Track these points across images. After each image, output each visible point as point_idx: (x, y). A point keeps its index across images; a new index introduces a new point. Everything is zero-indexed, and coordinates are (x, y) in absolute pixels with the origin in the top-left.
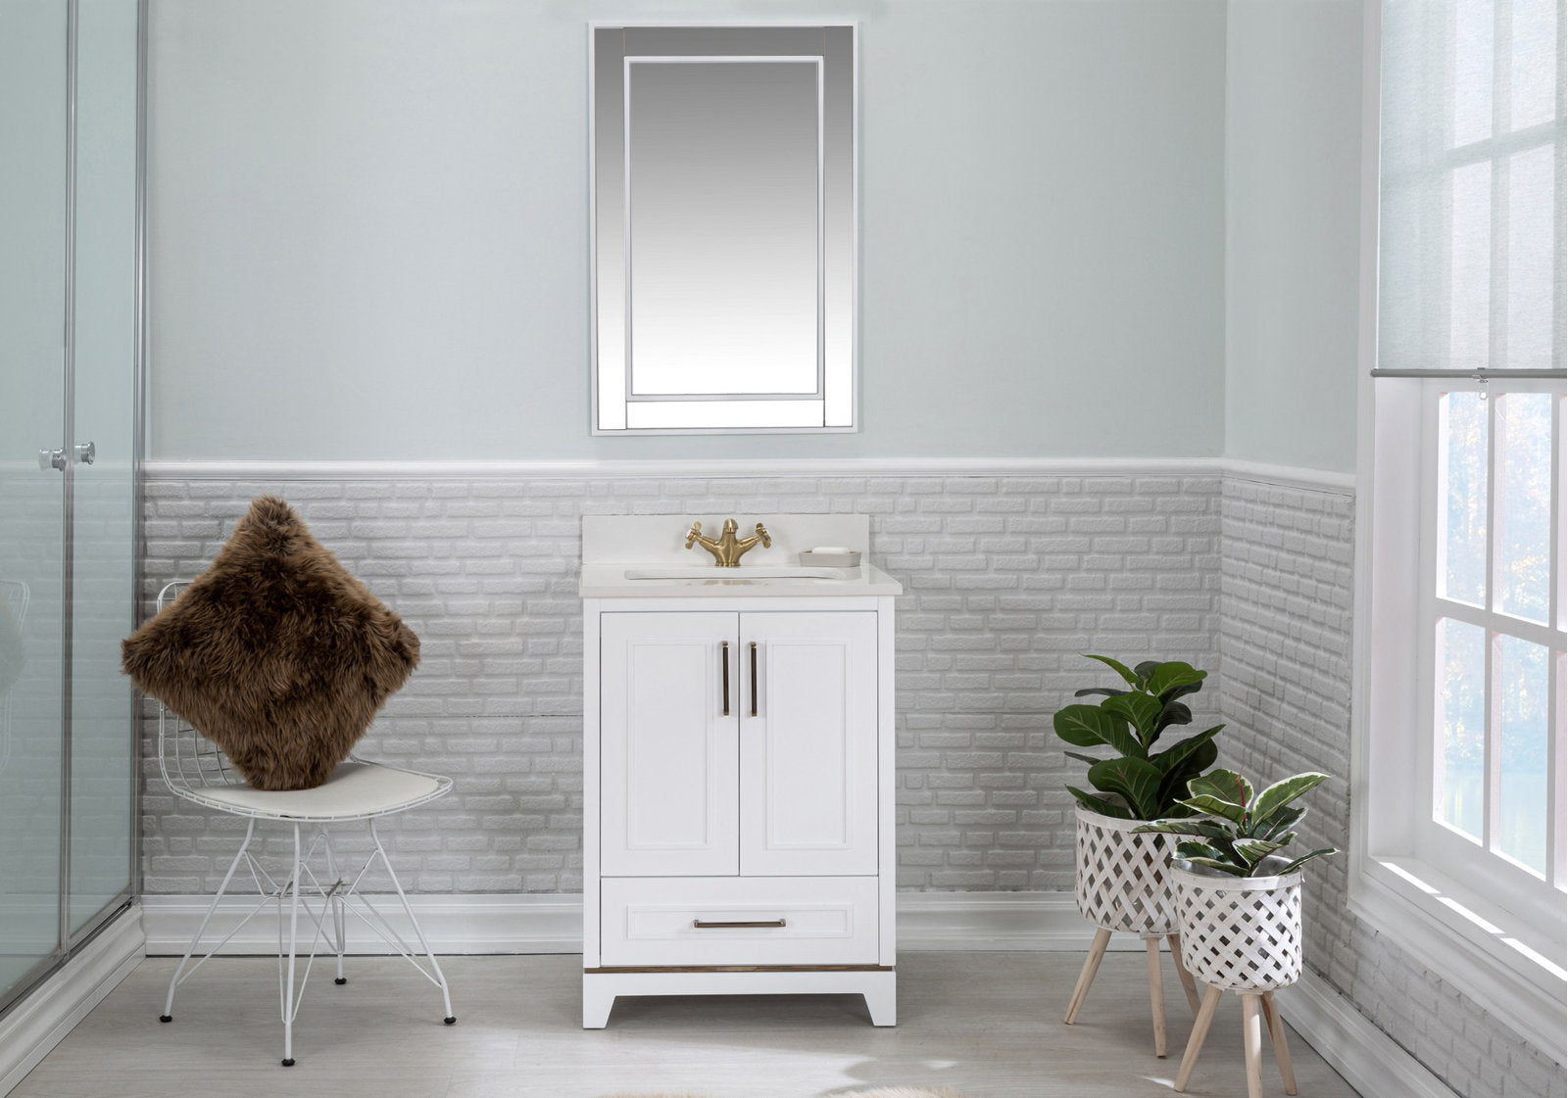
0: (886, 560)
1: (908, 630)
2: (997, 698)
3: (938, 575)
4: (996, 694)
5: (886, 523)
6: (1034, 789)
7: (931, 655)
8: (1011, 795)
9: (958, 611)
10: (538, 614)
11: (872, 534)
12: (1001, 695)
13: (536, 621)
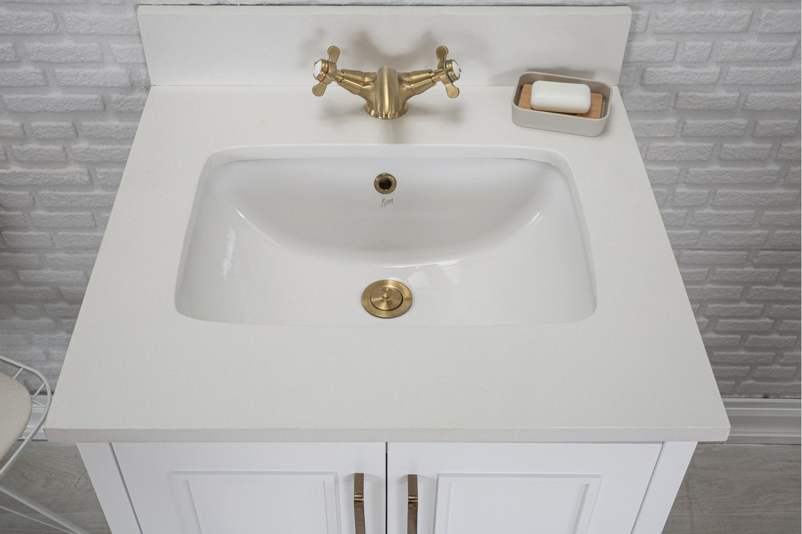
0: (644, 71)
1: (656, 161)
2: (758, 235)
3: (722, 93)
4: (759, 231)
5: (657, 18)
6: (771, 318)
7: (681, 189)
8: (741, 324)
9: (736, 138)
10: (100, 139)
11: (632, 35)
12: (766, 232)
13: (101, 147)
